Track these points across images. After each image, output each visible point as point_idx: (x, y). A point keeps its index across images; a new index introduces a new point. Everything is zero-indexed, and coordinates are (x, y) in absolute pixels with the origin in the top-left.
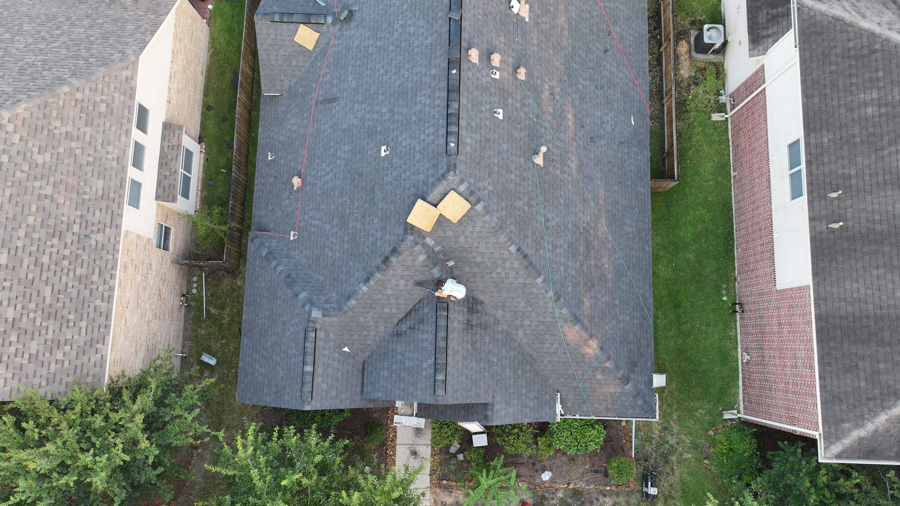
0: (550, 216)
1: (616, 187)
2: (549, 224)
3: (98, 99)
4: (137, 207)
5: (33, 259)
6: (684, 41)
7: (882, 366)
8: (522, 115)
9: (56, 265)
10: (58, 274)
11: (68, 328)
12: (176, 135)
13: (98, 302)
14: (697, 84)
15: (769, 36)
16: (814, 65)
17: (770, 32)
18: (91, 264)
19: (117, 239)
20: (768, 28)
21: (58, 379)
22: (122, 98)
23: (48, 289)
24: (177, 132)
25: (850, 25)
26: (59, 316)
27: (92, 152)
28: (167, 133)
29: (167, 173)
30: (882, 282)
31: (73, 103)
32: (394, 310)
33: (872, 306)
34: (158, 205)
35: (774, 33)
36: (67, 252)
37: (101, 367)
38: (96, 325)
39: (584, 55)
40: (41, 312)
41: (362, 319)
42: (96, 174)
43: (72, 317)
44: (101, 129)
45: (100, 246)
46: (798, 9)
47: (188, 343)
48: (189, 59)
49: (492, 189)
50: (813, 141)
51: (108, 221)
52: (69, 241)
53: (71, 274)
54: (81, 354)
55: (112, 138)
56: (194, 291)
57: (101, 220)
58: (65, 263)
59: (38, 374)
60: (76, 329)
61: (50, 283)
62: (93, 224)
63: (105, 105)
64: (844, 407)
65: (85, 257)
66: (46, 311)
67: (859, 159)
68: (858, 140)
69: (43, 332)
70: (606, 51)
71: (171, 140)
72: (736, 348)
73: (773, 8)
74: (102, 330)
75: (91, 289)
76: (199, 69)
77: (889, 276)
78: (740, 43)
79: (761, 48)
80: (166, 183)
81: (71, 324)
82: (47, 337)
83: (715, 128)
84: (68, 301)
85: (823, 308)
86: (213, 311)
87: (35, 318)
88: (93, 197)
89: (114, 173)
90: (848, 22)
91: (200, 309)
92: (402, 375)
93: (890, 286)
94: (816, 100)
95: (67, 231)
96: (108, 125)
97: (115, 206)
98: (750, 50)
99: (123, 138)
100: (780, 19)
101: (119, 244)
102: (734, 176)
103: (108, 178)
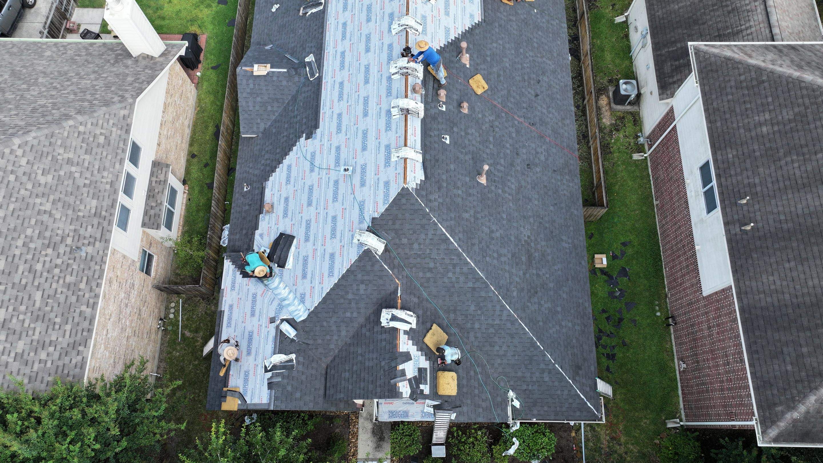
0: (494, 228)
1: (552, 208)
2: (493, 235)
3: (98, 132)
4: (125, 230)
5: (27, 266)
6: (604, 96)
7: (805, 350)
8: (467, 142)
9: (48, 272)
10: (49, 281)
11: (53, 330)
12: (164, 172)
13: (84, 308)
14: (618, 130)
15: (674, 83)
16: (714, 96)
17: (675, 79)
18: (80, 273)
19: (106, 252)
20: (673, 77)
21: (39, 378)
22: (119, 132)
23: (39, 294)
24: (164, 170)
25: (740, 62)
26: (46, 319)
27: (88, 175)
28: (155, 170)
29: (154, 204)
30: (795, 274)
31: (76, 135)
32: (355, 315)
33: (788, 296)
34: (144, 232)
35: (678, 80)
36: (59, 261)
37: (81, 368)
38: (80, 328)
39: (518, 97)
40: (30, 314)
41: (325, 324)
42: (91, 195)
43: (58, 320)
44: (98, 157)
45: (89, 257)
46: (696, 54)
47: (163, 365)
48: (178, 112)
49: (441, 201)
50: (719, 157)
51: (98, 236)
52: (61, 251)
53: (61, 281)
54: (63, 355)
55: (107, 164)
56: (172, 316)
57: (92, 234)
58: (57, 271)
59: (22, 372)
60: (61, 332)
61: (41, 288)
62: (85, 238)
63: (104, 137)
64: (775, 392)
65: (75, 267)
66: (35, 314)
67: (761, 170)
68: (758, 154)
69: (30, 333)
70: (537, 95)
71: (159, 176)
72: (673, 360)
73: (676, 60)
74: (85, 334)
75: (78, 296)
76: (186, 123)
77: (800, 268)
78: (651, 93)
79: (669, 92)
80: (152, 212)
81: (57, 327)
82: (34, 337)
83: (636, 166)
84: (56, 305)
85: (745, 301)
86: (188, 334)
87: (24, 320)
88: (87, 214)
89: (107, 194)
90: (737, 61)
91: (176, 333)
92: (362, 375)
93: (802, 276)
94: (719, 124)
95: (61, 242)
96: (105, 154)
97: (105, 224)
98: (659, 95)
99: (117, 166)
100: (682, 68)
101: (107, 256)
102: (657, 205)
103: (101, 198)
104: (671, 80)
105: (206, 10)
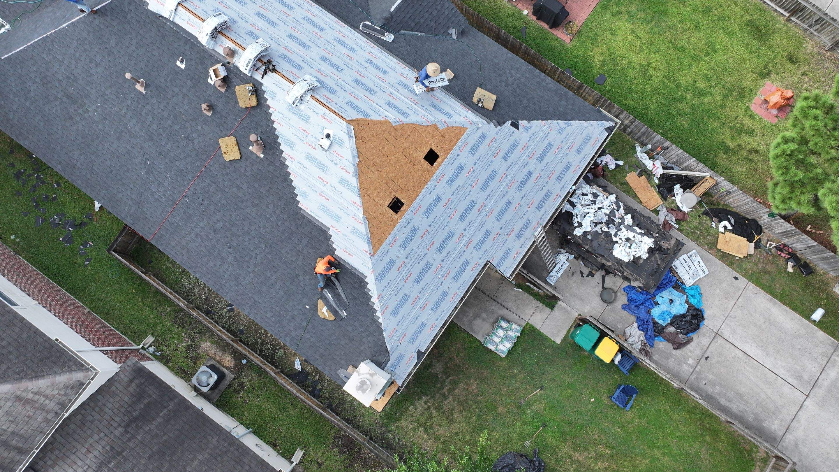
2: (94, 65)
6: (232, 366)
8: (176, 90)
14: (189, 347)
25: (20, 380)
39: (215, 200)
104: (137, 381)
105: (601, 59)
